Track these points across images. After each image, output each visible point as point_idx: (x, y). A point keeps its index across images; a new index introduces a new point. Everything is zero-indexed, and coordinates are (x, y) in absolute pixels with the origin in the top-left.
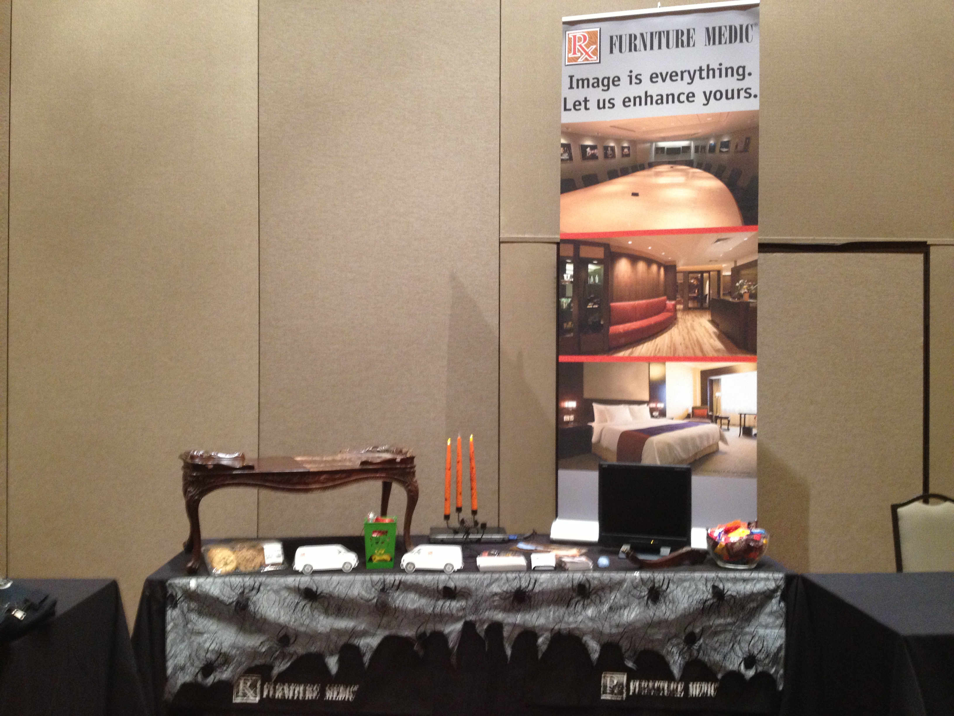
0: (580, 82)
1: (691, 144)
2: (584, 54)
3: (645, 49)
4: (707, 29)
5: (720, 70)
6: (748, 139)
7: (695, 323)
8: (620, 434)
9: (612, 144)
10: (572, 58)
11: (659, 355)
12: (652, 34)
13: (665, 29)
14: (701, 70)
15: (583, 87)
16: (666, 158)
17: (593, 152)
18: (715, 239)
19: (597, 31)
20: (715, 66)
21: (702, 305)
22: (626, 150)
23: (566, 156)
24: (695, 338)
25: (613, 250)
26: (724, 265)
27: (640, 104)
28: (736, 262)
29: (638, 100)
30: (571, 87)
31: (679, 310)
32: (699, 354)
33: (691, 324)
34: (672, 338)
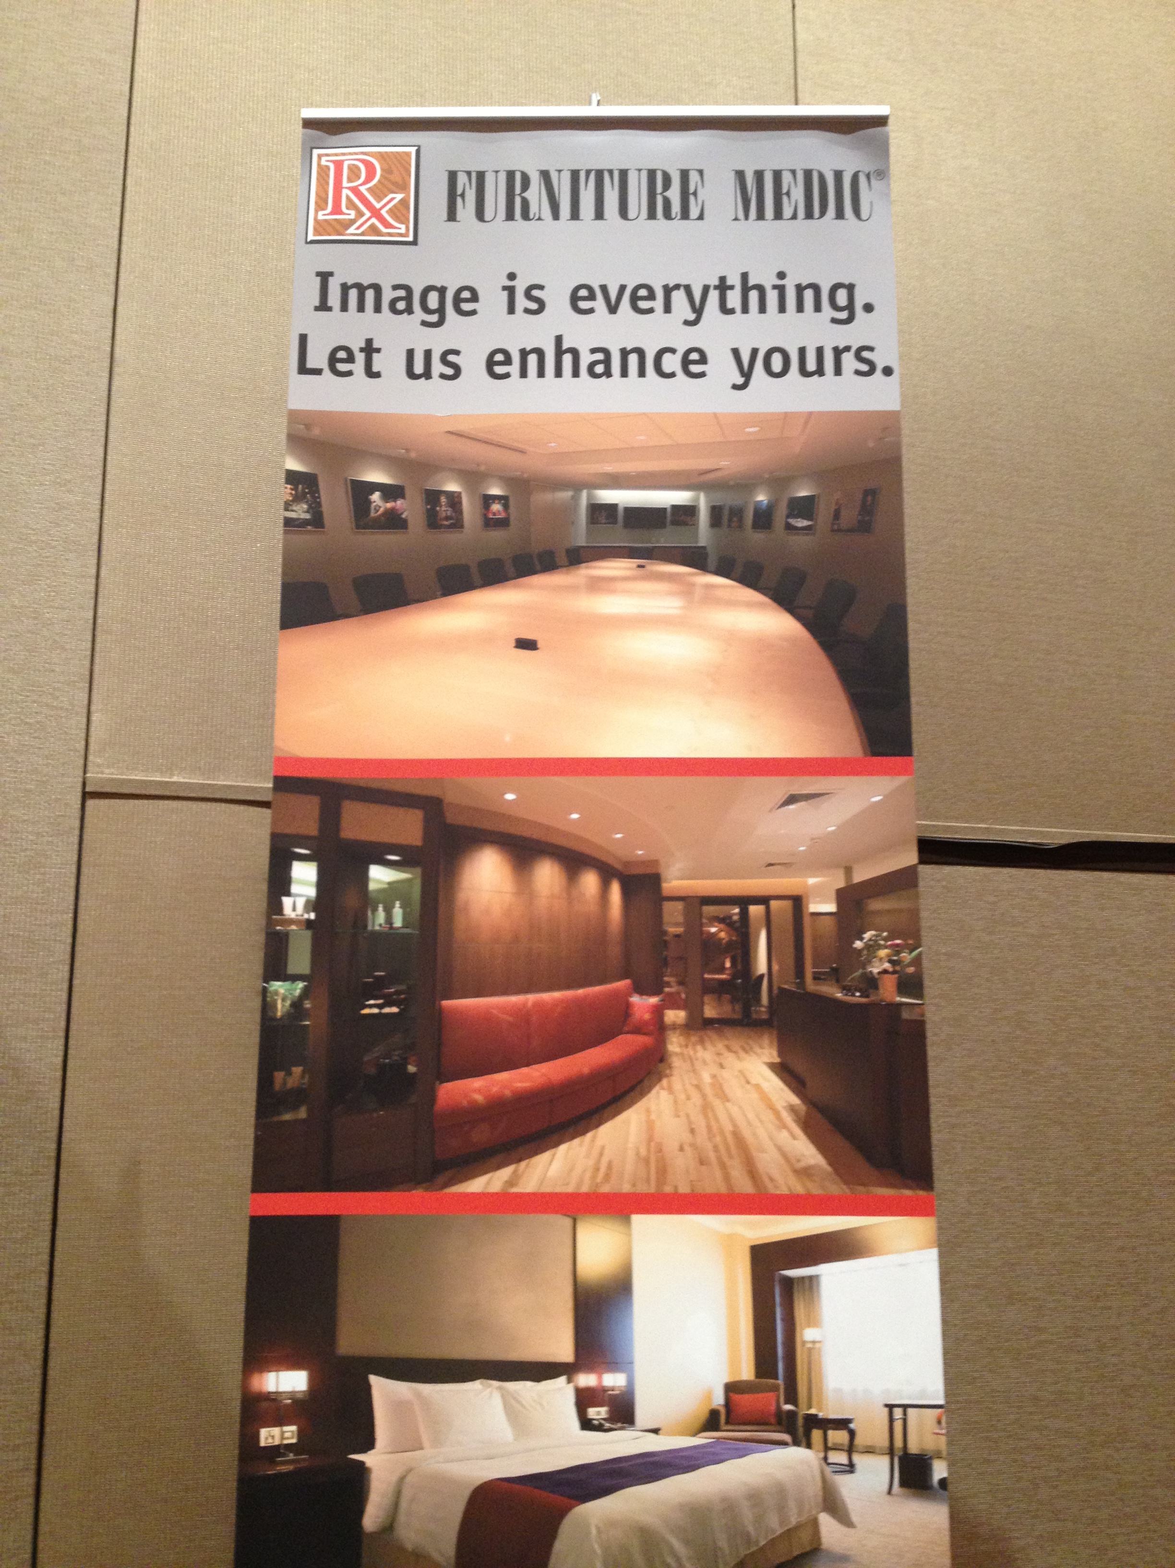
0: (353, 294)
1: (697, 499)
2: (368, 214)
3: (556, 216)
4: (740, 175)
5: (781, 290)
6: (871, 494)
7: (725, 1074)
8: (467, 1493)
9: (452, 487)
10: (326, 221)
11: (605, 1189)
12: (575, 174)
13: (616, 165)
14: (723, 287)
15: (361, 308)
16: (619, 537)
17: (389, 505)
18: (781, 794)
19: (408, 154)
20: (768, 280)
21: (747, 1012)
22: (496, 507)
23: (301, 512)
24: (728, 1128)
25: (451, 817)
26: (811, 881)
27: (541, 373)
28: (848, 871)
29: (533, 359)
30: (323, 306)
31: (674, 1027)
32: (744, 1186)
33: (714, 1077)
34: (650, 1126)
